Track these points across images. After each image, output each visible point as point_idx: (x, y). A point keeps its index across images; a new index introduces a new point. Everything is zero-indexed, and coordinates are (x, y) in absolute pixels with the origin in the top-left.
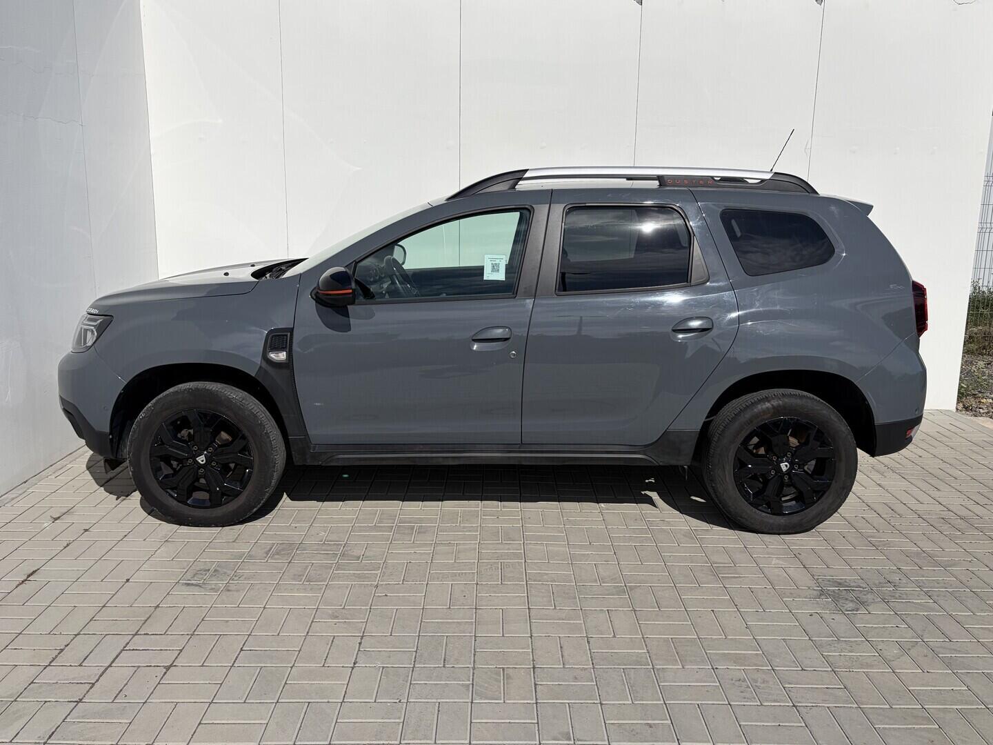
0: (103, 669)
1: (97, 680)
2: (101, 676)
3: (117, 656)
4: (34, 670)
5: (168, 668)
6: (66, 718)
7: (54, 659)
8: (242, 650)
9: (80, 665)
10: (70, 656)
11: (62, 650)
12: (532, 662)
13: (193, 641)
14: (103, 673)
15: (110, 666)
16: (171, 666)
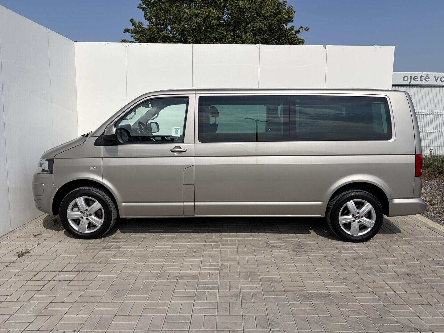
1: (46, 284)
4: (24, 282)
5: (71, 281)
6: (35, 295)
7: (31, 279)
8: (97, 276)
9: (41, 280)
10: (37, 278)
11: (35, 276)
13: (80, 273)
14: (48, 283)
15: (51, 280)
16: (72, 280)
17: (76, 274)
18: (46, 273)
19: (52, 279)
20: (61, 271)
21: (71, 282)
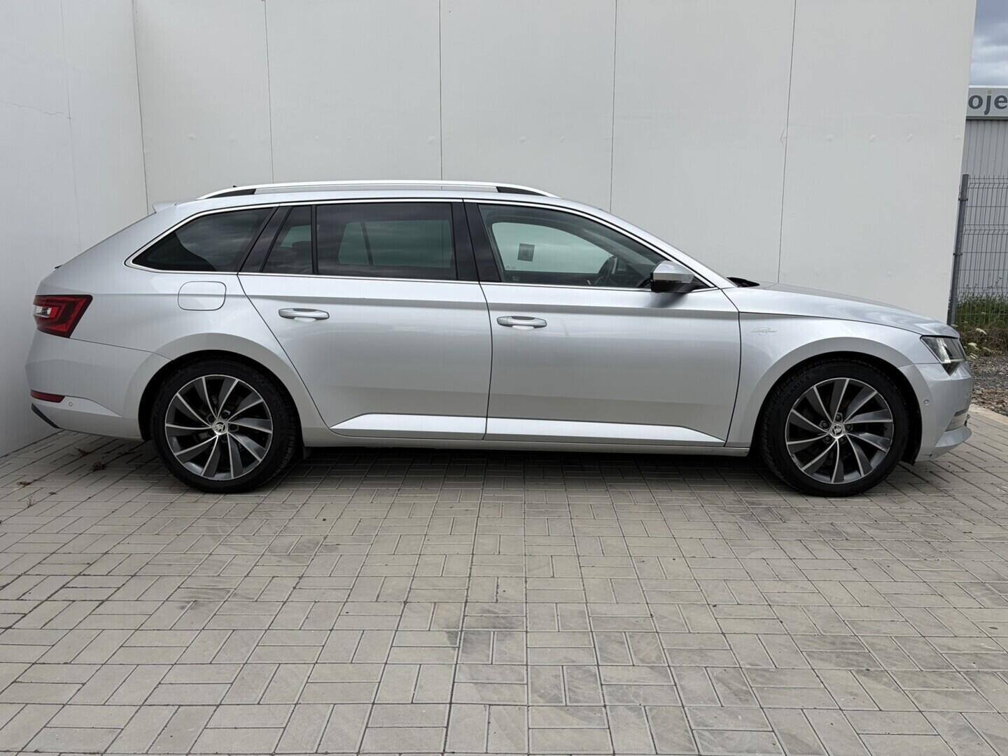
0: (40, 602)
1: (30, 612)
2: (35, 608)
3: (56, 592)
5: (103, 602)
9: (18, 600)
12: (465, 598)
13: (133, 580)
14: (38, 606)
15: (46, 600)
16: (107, 600)
17: (123, 580)
18: (38, 579)
19: (49, 598)
20: (79, 575)
21: (100, 604)
